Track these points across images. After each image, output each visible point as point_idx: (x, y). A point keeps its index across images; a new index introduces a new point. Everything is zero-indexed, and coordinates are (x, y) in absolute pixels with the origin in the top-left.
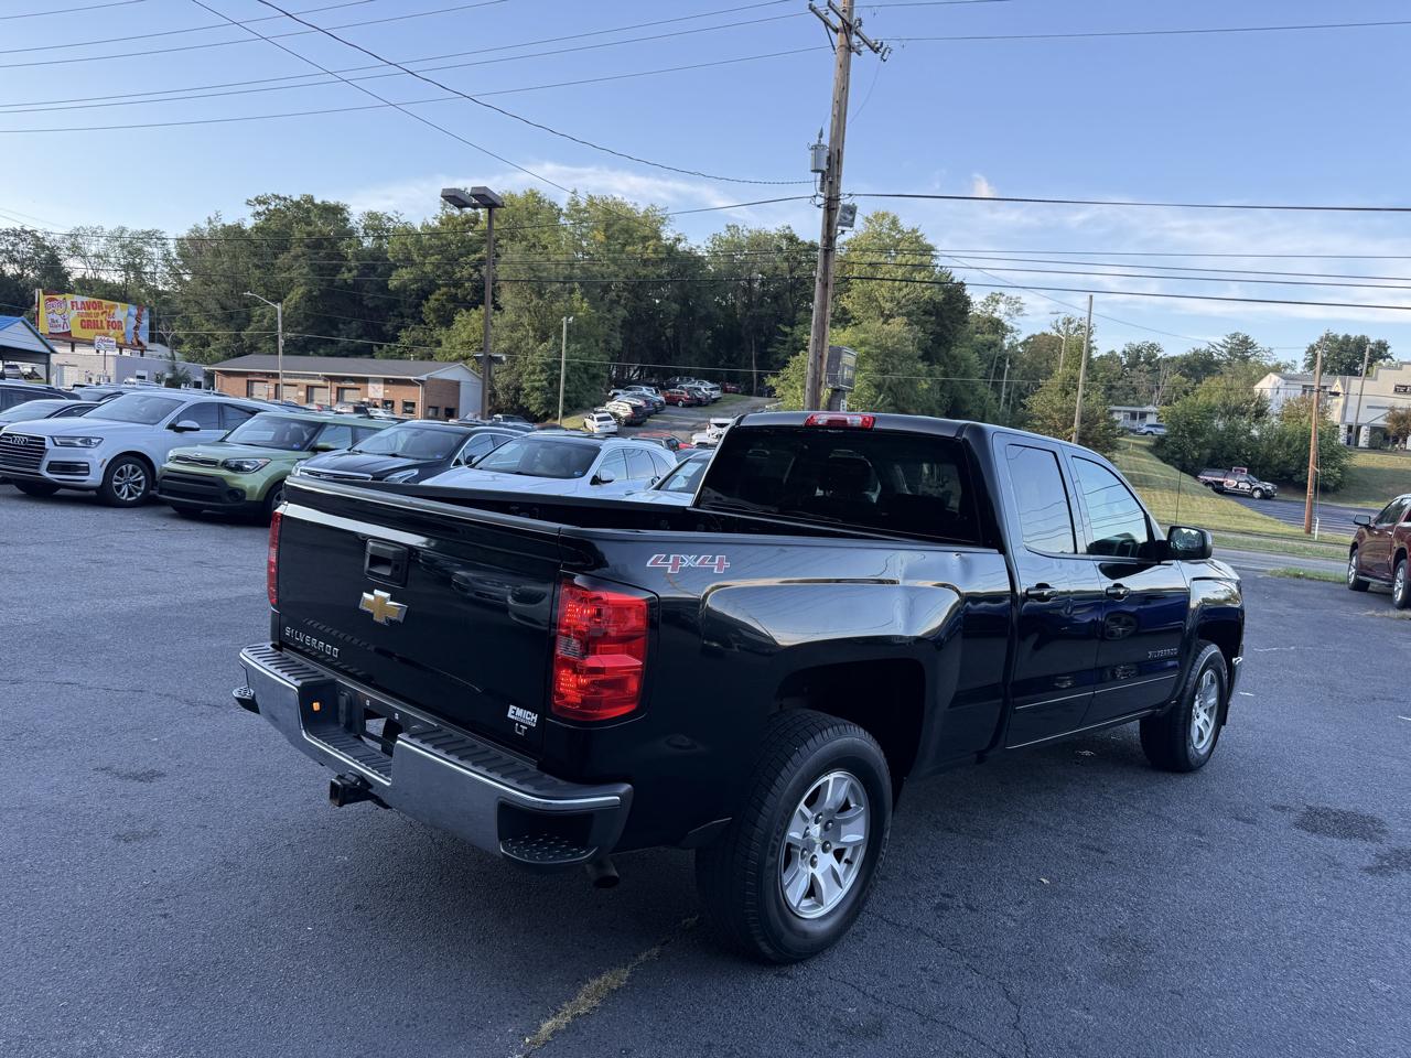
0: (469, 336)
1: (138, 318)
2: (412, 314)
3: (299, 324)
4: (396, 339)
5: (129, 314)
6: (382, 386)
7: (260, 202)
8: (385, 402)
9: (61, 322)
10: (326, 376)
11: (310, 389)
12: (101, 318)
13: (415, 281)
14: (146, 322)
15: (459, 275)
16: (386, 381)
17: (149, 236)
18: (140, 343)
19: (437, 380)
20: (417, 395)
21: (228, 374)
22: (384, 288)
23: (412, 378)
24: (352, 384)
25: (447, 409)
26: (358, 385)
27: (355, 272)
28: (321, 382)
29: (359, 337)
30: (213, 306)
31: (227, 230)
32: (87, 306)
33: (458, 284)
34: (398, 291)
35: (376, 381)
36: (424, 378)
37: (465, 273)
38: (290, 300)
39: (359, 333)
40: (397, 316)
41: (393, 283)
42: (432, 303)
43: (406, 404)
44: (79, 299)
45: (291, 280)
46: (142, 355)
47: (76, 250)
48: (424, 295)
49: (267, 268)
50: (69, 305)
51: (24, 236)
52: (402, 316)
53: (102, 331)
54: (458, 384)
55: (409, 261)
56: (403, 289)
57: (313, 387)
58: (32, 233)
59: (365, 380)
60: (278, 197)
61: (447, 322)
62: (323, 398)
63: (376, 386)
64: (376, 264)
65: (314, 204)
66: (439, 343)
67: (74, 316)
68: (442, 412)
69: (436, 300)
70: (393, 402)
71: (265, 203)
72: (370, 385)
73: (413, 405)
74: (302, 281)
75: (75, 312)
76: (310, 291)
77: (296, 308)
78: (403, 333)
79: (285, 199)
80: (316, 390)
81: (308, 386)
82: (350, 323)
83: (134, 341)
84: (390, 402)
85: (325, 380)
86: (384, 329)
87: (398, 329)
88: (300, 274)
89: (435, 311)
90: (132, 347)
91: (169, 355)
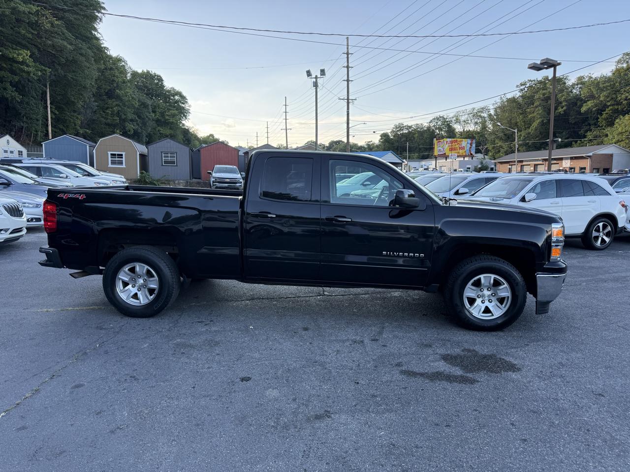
0: (622, 130)
1: (471, 144)
2: (595, 123)
3: (537, 137)
4: (585, 137)
5: (468, 143)
6: (569, 161)
7: (522, 85)
8: (571, 168)
9: (442, 150)
10: (543, 159)
11: (536, 166)
12: (457, 146)
13: (596, 105)
14: (474, 145)
15: (619, 98)
16: (572, 158)
17: (482, 110)
18: (471, 154)
19: (598, 155)
20: (587, 164)
21: (501, 163)
22: (580, 113)
23: (584, 155)
24: (555, 162)
25: (604, 169)
26: (558, 162)
27: (565, 108)
28: (541, 162)
29: (567, 138)
30: (501, 135)
31: (509, 100)
32: (452, 142)
33: (619, 103)
34: (587, 112)
35: (566, 159)
36: (591, 154)
37: (623, 96)
38: (533, 127)
39: (567, 136)
40: (587, 126)
41: (584, 109)
42: (604, 116)
43: (581, 169)
44: (449, 140)
45: (534, 117)
46: (472, 159)
47: (458, 121)
48: (600, 112)
49: (524, 113)
50: (445, 143)
51: (440, 119)
52: (590, 125)
53: (456, 151)
54: (612, 155)
55: (592, 97)
56: (589, 111)
57: (537, 165)
58: (443, 117)
59: (561, 159)
60: (531, 81)
61: (611, 124)
62: (541, 169)
63: (567, 161)
64: (577, 102)
65: (549, 80)
66: (607, 135)
67: (447, 147)
68: (601, 170)
69: (606, 113)
70: (575, 168)
71: (524, 85)
72: (563, 161)
73: (585, 168)
74: (539, 117)
75: (447, 145)
76: (543, 121)
77: (536, 130)
78: (589, 133)
79: (534, 80)
80: (539, 166)
81: (535, 165)
82: (562, 133)
83: (469, 154)
84: (573, 168)
85: (543, 161)
86: (580, 133)
87: (586, 131)
88: (537, 114)
89: (605, 119)
90: (468, 156)
91: (483, 158)
